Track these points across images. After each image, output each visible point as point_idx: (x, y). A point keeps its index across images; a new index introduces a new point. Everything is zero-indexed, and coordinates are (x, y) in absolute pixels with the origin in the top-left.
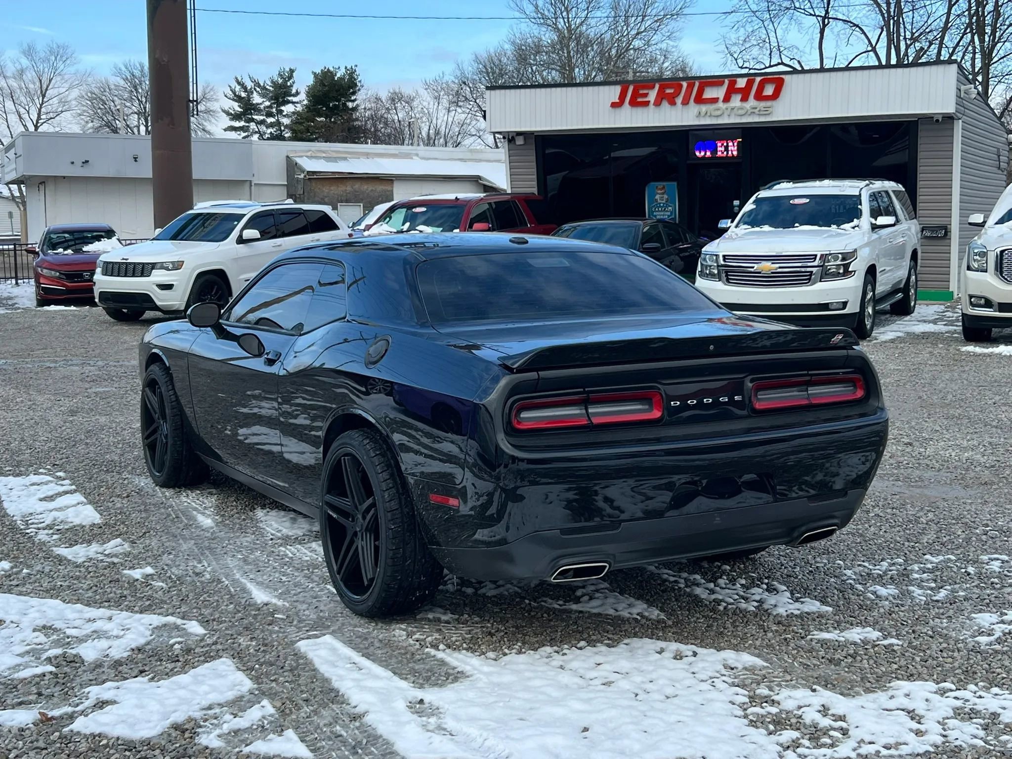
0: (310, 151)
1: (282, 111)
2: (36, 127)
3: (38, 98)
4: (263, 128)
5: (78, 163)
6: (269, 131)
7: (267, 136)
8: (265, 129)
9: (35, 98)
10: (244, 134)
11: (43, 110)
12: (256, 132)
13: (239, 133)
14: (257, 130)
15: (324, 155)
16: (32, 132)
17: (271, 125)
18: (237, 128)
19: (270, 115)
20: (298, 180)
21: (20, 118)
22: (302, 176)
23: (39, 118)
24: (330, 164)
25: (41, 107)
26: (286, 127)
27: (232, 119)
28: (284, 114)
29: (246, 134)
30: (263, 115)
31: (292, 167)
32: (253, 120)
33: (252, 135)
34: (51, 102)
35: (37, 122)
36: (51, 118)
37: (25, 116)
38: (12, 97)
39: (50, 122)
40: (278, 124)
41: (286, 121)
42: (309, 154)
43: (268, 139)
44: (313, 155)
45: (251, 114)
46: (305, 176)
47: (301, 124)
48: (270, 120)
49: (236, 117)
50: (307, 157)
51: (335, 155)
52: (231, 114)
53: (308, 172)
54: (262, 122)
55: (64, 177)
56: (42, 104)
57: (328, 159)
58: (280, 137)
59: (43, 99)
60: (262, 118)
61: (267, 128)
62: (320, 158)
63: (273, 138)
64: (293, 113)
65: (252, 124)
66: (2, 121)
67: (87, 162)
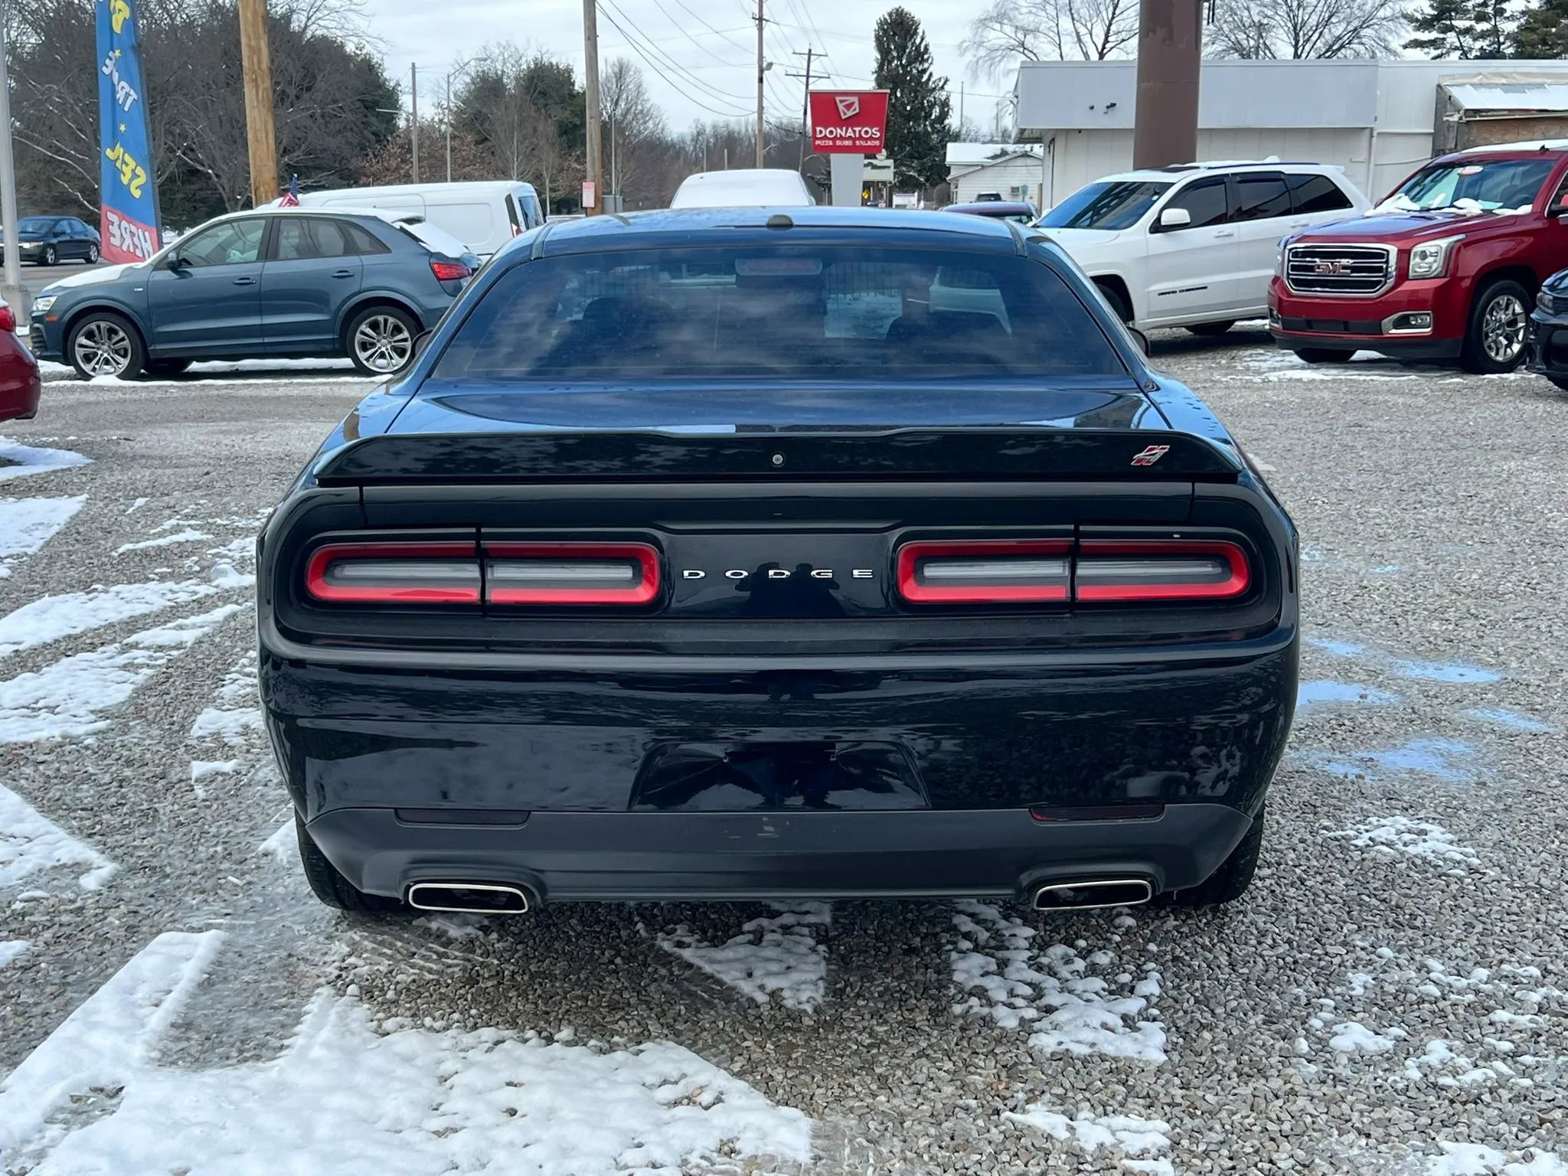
0: (1480, 74)
1: (1503, 11)
2: (1102, 55)
3: (1107, 9)
4: (1467, 41)
5: (1101, 107)
6: (1479, 44)
7: (1474, 53)
8: (1471, 41)
9: (1102, 8)
10: (1434, 53)
11: (1113, 28)
12: (1456, 48)
13: (1426, 50)
14: (1458, 44)
15: (1504, 81)
16: (1094, 62)
17: (1483, 35)
18: (1425, 42)
19: (1481, 18)
20: (1449, 125)
21: (1079, 40)
22: (1456, 118)
23: (1106, 41)
24: (1510, 95)
25: (1110, 24)
26: (1508, 36)
27: (1418, 29)
28: (1506, 15)
29: (1439, 52)
30: (1470, 19)
31: (1443, 101)
32: (1451, 28)
33: (1448, 53)
34: (1125, 15)
35: (1104, 48)
36: (1123, 40)
37: (1086, 39)
38: (1071, 9)
39: (1122, 46)
40: (1495, 31)
41: (1510, 27)
42: (1476, 80)
43: (1477, 57)
44: (1485, 81)
45: (1451, 19)
46: (1461, 118)
47: (1533, 30)
48: (1483, 26)
49: (1425, 24)
50: (1472, 85)
51: (1523, 80)
52: (1417, 20)
53: (1467, 110)
54: (1468, 31)
55: (1080, 131)
56: (1113, 18)
57: (1508, 88)
58: (1496, 55)
59: (1115, 9)
60: (1467, 24)
61: (1475, 40)
62: (1496, 86)
63: (1484, 55)
64: (1523, 13)
65: (1449, 34)
66: (1053, 47)
67: (1113, 105)
